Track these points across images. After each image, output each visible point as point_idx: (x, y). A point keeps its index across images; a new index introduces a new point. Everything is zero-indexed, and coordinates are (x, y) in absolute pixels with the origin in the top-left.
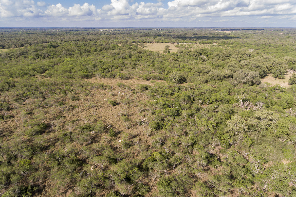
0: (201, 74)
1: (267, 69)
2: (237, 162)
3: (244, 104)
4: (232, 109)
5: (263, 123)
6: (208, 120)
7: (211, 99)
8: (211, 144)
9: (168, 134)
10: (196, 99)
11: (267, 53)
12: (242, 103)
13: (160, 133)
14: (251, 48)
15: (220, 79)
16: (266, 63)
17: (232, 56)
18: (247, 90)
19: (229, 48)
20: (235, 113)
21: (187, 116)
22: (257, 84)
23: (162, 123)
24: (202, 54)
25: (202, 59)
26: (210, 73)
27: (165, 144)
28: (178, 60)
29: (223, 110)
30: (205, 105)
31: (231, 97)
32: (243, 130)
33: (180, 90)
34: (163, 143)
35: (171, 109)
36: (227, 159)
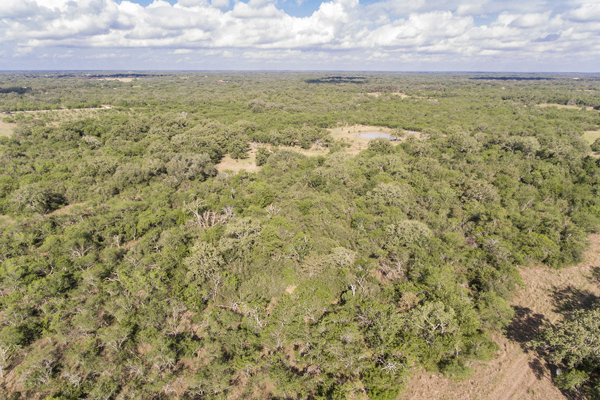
0: (98, 179)
1: (219, 147)
2: (226, 326)
3: (203, 217)
4: (185, 233)
5: (243, 240)
6: (148, 271)
7: (138, 227)
8: (171, 316)
9: (63, 340)
10: (106, 235)
11: (210, 117)
12: (199, 217)
13: (39, 347)
14: (181, 110)
15: (144, 180)
16: (215, 136)
17: (152, 129)
18: (200, 190)
19: (140, 114)
20: (193, 239)
21: (98, 279)
22: (213, 176)
23: (34, 321)
24: (83, 131)
25: (87, 143)
26: (118, 172)
27: (62, 367)
28: (24, 155)
29: (171, 241)
30: (129, 243)
31: (175, 210)
32: (217, 266)
33: (58, 227)
34: (56, 367)
35: (48, 280)
36: (208, 329)
